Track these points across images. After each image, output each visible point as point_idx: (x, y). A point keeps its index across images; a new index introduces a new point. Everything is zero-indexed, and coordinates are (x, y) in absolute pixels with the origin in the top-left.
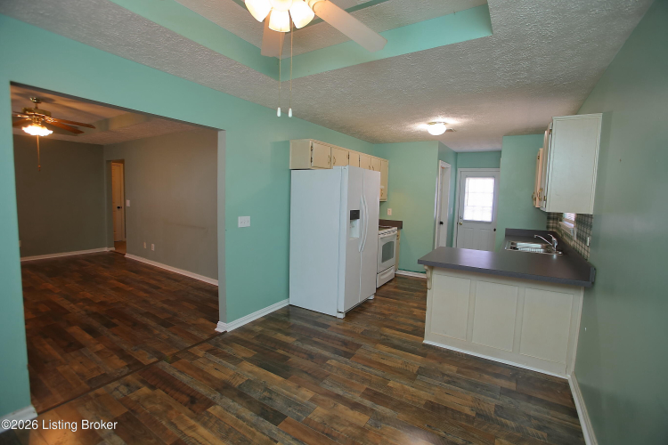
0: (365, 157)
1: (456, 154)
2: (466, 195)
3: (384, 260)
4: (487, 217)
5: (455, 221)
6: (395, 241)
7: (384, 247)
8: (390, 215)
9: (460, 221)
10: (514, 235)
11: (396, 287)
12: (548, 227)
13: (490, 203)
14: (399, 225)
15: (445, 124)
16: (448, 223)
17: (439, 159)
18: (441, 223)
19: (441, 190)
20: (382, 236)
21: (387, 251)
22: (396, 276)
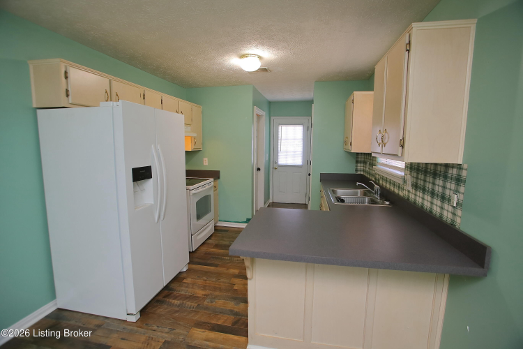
0: (170, 100)
1: (270, 103)
2: (279, 141)
3: (199, 217)
4: (298, 161)
5: (271, 167)
6: (212, 193)
7: (198, 203)
8: (206, 164)
9: (275, 166)
10: (330, 180)
11: (217, 246)
12: (357, 170)
13: (300, 149)
14: (215, 175)
15: (260, 58)
16: (265, 168)
17: (254, 105)
18: (259, 169)
19: (257, 137)
20: (193, 192)
21: (203, 207)
22: (216, 229)
